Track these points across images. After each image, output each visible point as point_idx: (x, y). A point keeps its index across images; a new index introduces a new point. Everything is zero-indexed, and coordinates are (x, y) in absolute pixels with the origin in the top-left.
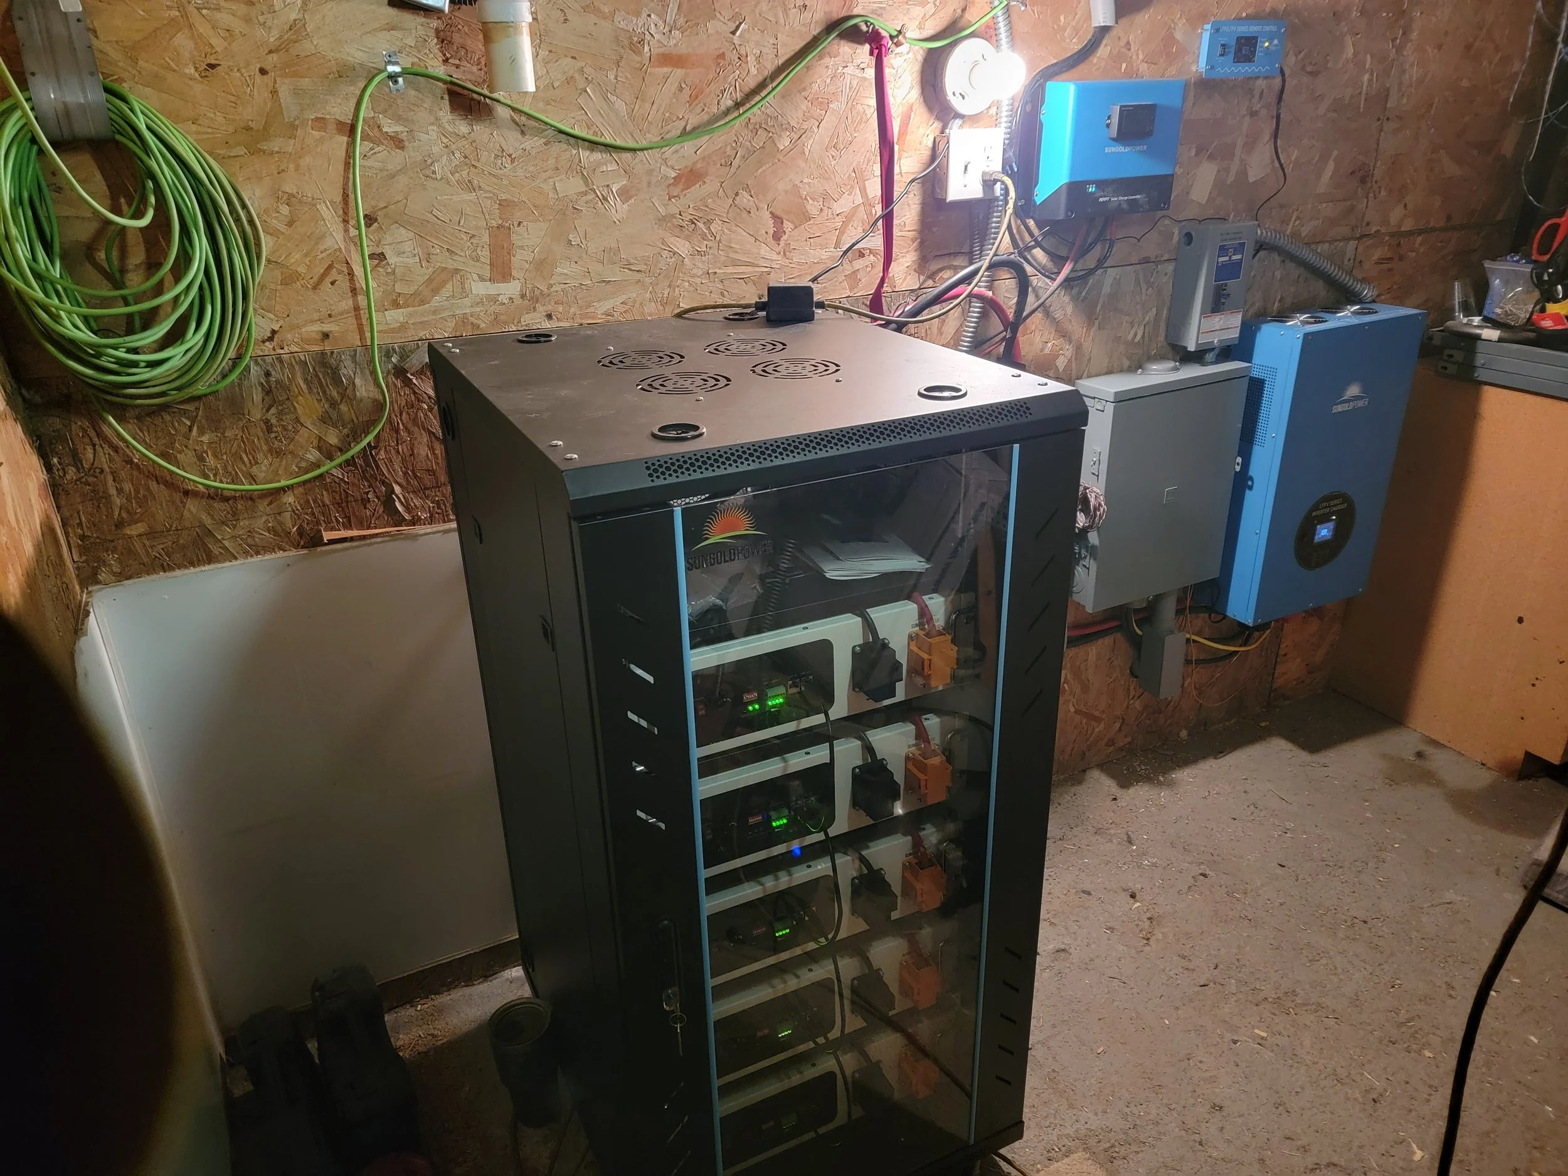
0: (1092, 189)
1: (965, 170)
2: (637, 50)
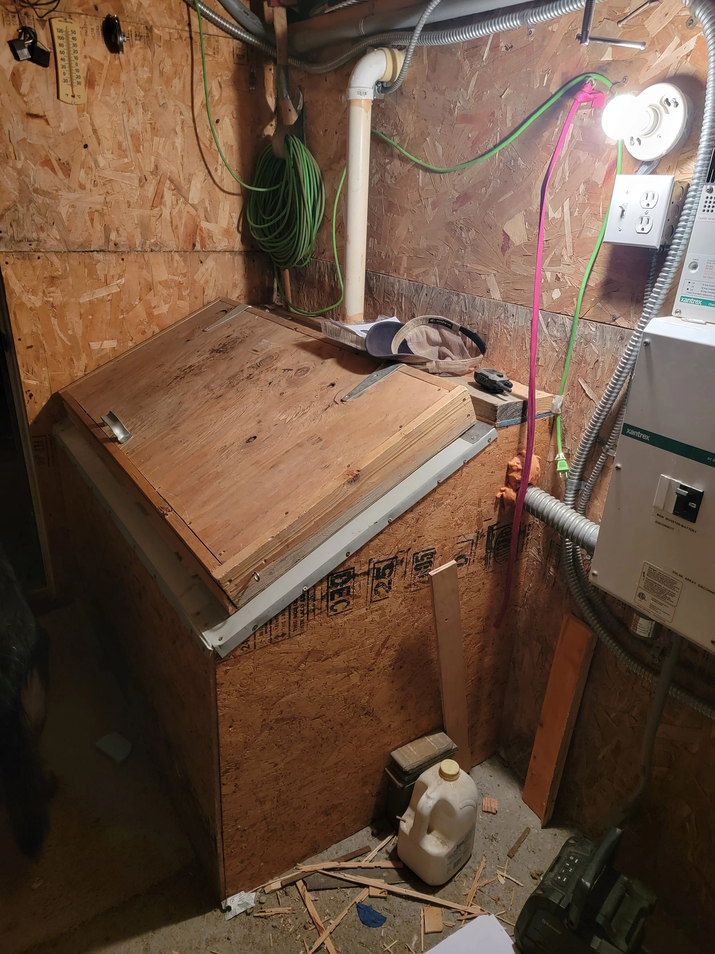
1: (622, 215)
2: (451, 112)
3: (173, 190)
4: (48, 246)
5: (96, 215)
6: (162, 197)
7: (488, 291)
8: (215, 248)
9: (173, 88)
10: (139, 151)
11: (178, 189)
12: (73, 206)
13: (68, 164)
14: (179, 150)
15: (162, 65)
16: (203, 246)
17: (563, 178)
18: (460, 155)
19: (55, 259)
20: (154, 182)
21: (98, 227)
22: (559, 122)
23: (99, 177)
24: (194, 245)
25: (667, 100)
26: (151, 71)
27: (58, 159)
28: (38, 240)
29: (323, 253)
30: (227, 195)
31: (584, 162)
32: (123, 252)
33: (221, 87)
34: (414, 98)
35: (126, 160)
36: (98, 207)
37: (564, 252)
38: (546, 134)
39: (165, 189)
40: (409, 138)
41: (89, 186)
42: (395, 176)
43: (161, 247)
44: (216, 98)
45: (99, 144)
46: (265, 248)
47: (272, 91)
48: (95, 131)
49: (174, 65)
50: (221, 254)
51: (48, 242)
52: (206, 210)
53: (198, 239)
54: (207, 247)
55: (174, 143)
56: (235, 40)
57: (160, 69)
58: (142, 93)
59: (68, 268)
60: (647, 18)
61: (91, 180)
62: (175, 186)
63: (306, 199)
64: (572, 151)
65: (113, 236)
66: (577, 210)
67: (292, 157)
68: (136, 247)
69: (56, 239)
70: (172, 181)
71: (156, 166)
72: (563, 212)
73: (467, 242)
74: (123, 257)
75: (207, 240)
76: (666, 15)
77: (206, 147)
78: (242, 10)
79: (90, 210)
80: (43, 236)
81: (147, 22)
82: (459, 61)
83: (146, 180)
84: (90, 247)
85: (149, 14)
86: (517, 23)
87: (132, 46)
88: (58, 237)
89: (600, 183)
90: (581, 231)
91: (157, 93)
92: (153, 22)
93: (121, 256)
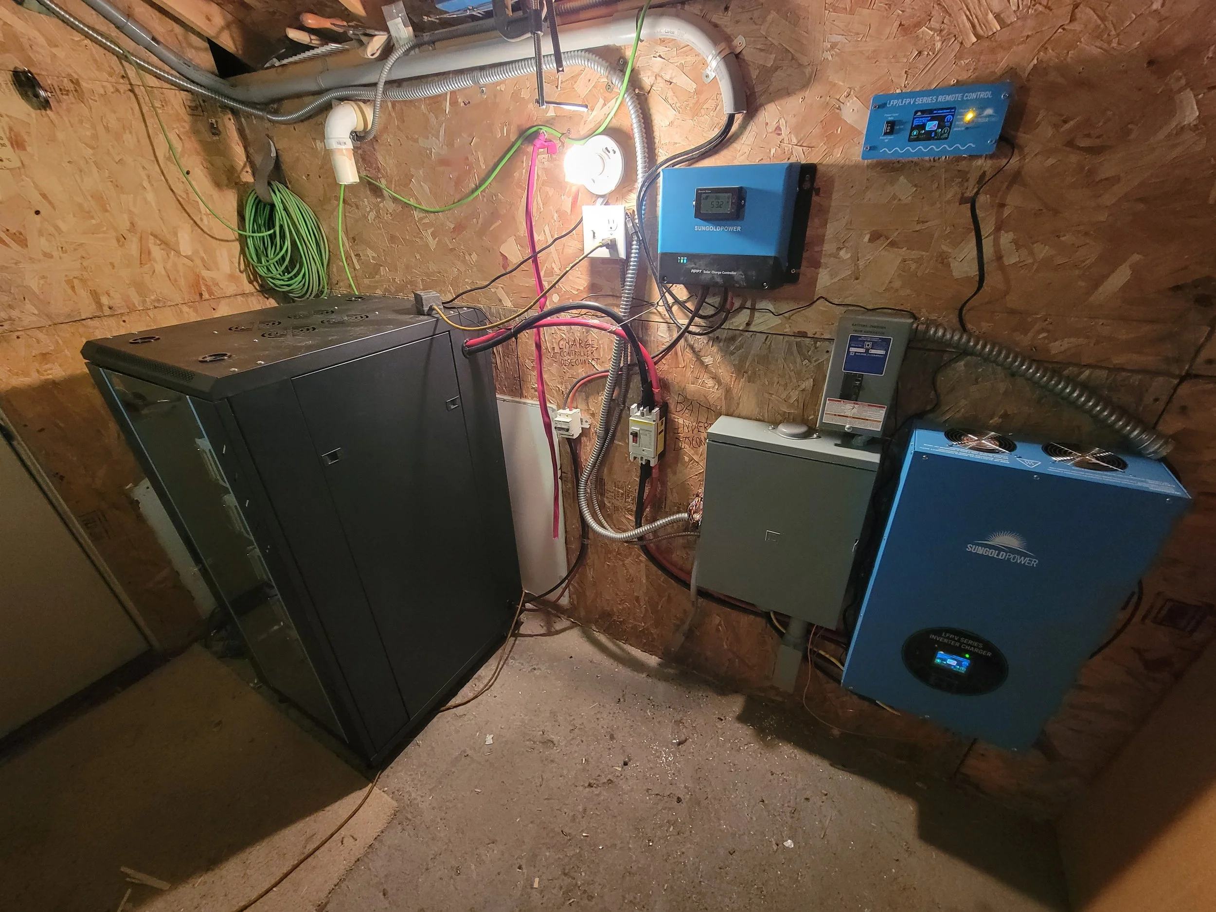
0: (683, 260)
1: (594, 236)
2: (429, 157)
3: (159, 245)
4: (25, 323)
5: (76, 282)
6: (149, 253)
7: (500, 301)
8: (225, 293)
9: (126, 142)
10: (107, 211)
11: (165, 243)
12: (44, 277)
13: (21, 234)
14: (154, 204)
15: (104, 120)
16: (211, 293)
17: (538, 209)
18: (446, 193)
19: (41, 335)
20: (135, 240)
21: (83, 293)
22: (524, 164)
23: (66, 242)
24: (201, 295)
25: (606, 148)
26: (94, 127)
27: (5, 230)
28: (10, 319)
29: (337, 284)
30: (221, 242)
31: (552, 196)
32: (122, 314)
33: (181, 139)
34: (390, 145)
35: (94, 222)
36: (76, 273)
37: (554, 265)
38: (516, 174)
39: (150, 245)
40: (395, 180)
41: (55, 254)
42: (391, 213)
43: (165, 302)
44: (180, 150)
45: (54, 208)
46: (277, 286)
47: (238, 139)
48: (44, 196)
49: (118, 119)
50: (232, 298)
51: (23, 319)
52: (202, 259)
53: (203, 288)
54: (216, 294)
55: (145, 199)
56: (182, 92)
57: (104, 125)
58: (90, 151)
59: (60, 342)
60: (575, 82)
61: (57, 247)
62: (160, 240)
63: (306, 239)
64: (541, 188)
65: (105, 300)
66: (556, 233)
67: (280, 200)
68: (136, 307)
69: (35, 314)
70: (156, 236)
71: (132, 224)
72: (545, 235)
73: (472, 264)
74: (124, 318)
75: (213, 288)
76: (589, 81)
77: (183, 198)
78: (181, 62)
79: (66, 279)
80: (14, 314)
81: (69, 75)
82: (424, 114)
83: (125, 239)
84: (80, 316)
85: (70, 66)
86: (470, 83)
87: (59, 101)
88: (36, 312)
89: (569, 211)
90: (563, 249)
91: (108, 150)
92: (78, 75)
93: (121, 318)
